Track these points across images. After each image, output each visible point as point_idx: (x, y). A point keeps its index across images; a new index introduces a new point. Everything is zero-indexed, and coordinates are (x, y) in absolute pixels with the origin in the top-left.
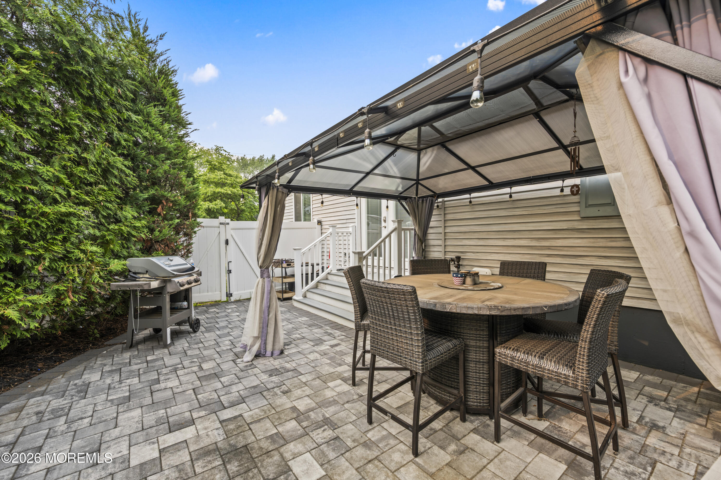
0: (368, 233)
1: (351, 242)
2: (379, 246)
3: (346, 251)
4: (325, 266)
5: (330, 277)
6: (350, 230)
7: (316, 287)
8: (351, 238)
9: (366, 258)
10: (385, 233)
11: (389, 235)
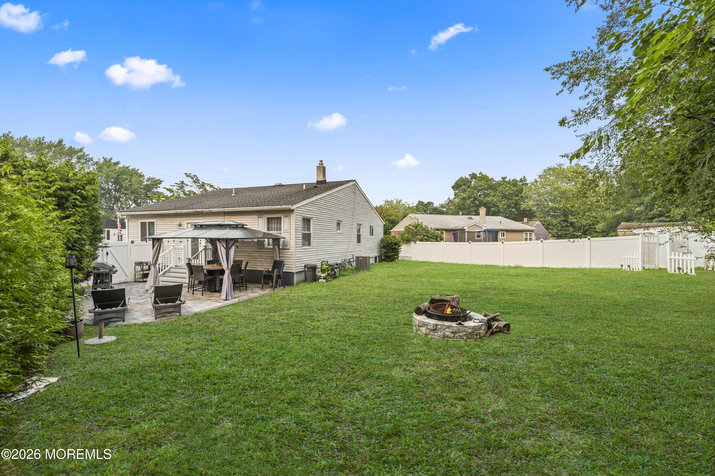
0: (192, 248)
1: (182, 253)
2: (197, 256)
3: (180, 257)
4: (166, 265)
5: (171, 269)
6: (182, 247)
7: (164, 274)
8: (182, 250)
9: (191, 260)
10: (200, 250)
11: (201, 252)
